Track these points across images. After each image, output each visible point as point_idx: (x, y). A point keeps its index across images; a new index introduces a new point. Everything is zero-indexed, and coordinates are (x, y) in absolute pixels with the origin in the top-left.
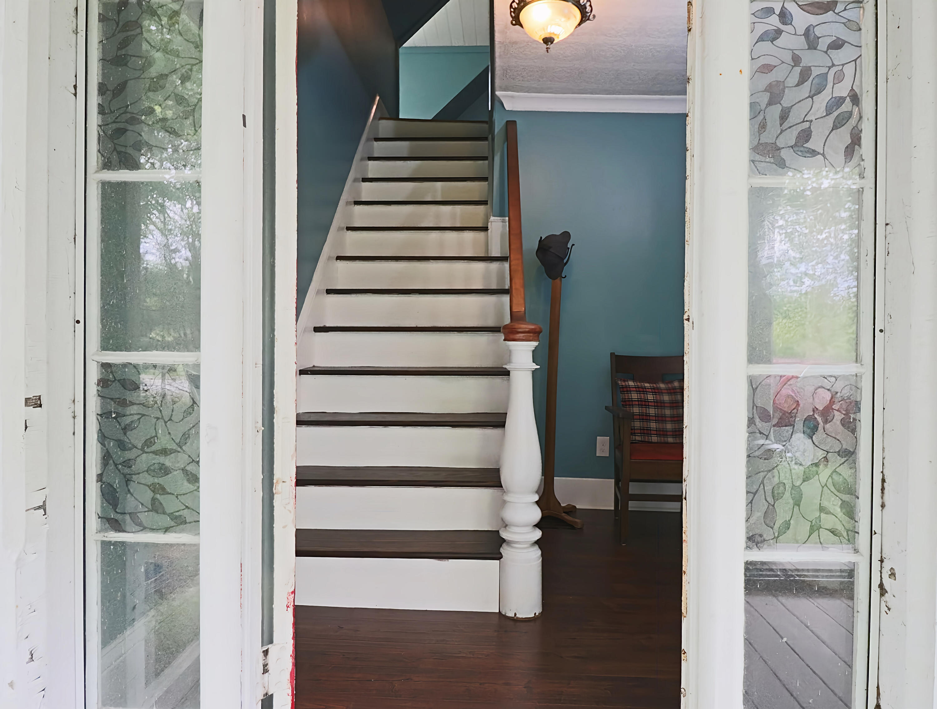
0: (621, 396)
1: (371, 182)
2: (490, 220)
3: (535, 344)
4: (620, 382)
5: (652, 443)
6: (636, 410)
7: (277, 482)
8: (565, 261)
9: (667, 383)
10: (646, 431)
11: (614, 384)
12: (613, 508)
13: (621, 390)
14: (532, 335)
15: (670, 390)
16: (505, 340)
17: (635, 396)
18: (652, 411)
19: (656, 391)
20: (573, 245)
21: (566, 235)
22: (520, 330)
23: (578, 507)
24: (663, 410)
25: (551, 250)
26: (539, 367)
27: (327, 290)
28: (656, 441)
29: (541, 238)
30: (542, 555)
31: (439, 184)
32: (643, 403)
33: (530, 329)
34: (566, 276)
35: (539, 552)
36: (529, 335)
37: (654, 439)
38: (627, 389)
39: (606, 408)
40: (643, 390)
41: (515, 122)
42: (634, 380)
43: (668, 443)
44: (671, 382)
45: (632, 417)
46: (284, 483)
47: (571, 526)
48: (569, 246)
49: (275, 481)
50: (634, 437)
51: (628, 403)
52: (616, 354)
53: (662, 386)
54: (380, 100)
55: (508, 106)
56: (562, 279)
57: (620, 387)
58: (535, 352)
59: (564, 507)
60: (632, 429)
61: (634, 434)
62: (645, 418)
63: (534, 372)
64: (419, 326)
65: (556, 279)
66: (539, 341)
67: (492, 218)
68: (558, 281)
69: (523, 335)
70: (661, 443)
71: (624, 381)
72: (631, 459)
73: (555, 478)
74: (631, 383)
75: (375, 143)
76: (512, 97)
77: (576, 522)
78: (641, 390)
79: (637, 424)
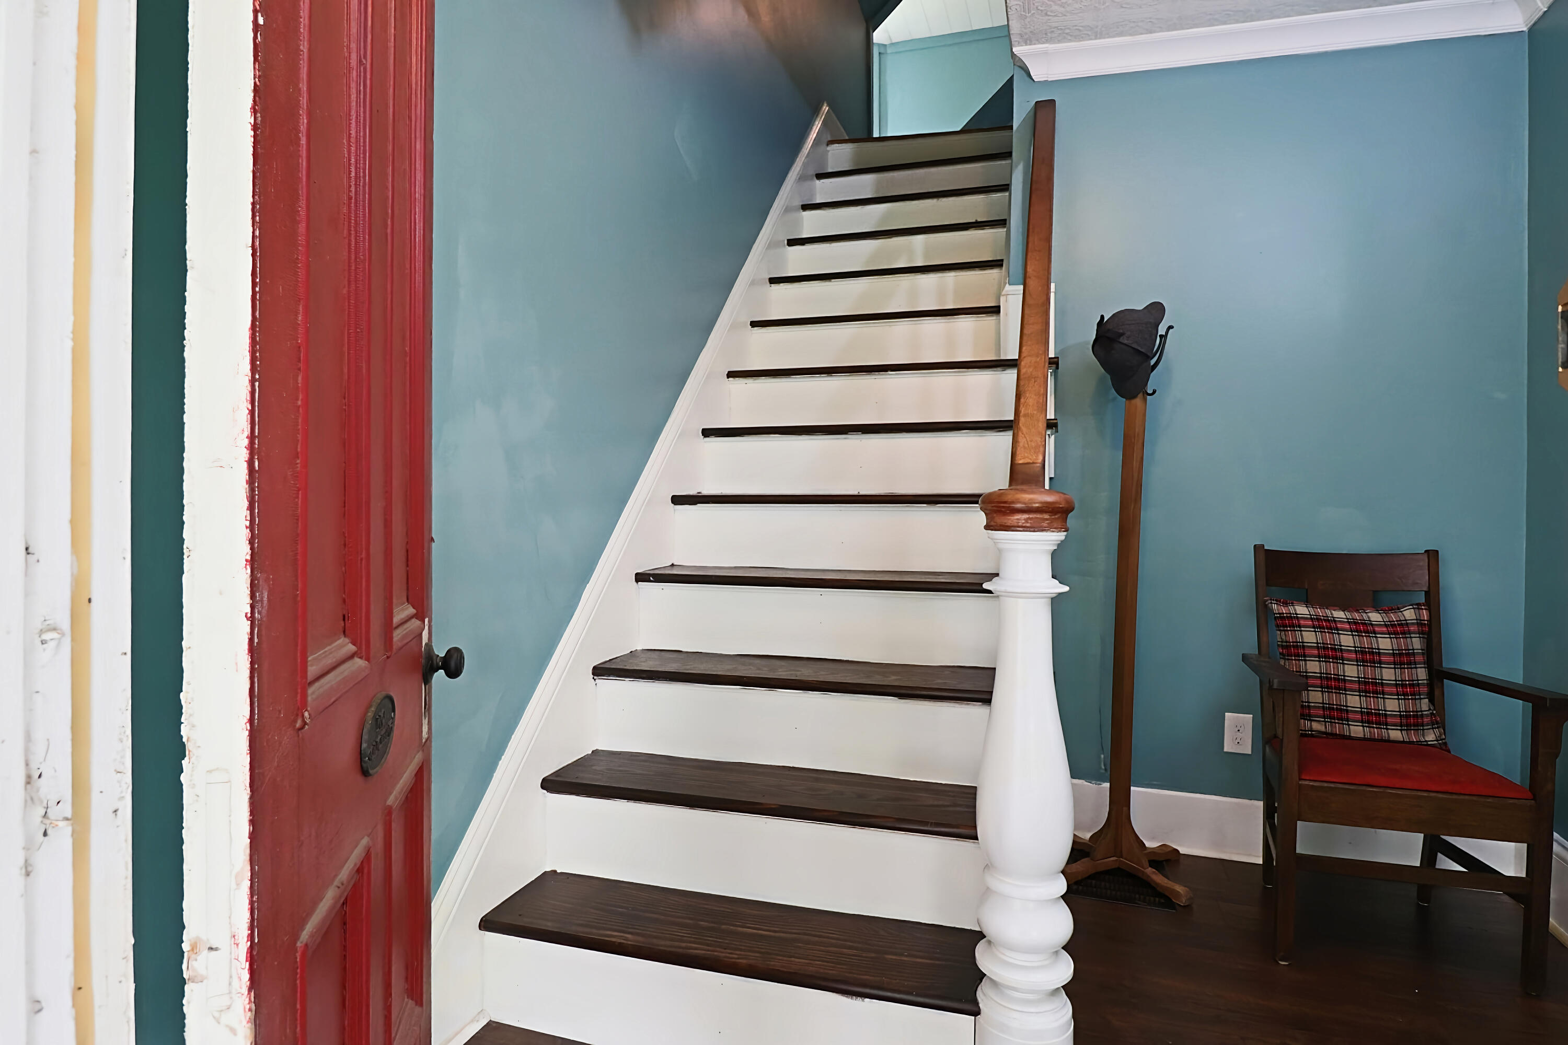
0: (1279, 636)
1: (803, 244)
2: (1003, 293)
3: (1060, 536)
4: (1275, 607)
5: (1350, 738)
6: (1313, 667)
7: (193, 950)
8: (1153, 362)
9: (1385, 611)
10: (1340, 714)
11: (1262, 611)
12: (1260, 861)
13: (1279, 622)
14: (1046, 516)
15: (1393, 626)
16: (987, 527)
17: (1310, 637)
18: (1351, 671)
19: (1362, 628)
20: (1171, 327)
21: (1157, 310)
22: (1019, 506)
23: (1183, 850)
24: (1378, 671)
25: (1123, 340)
26: (1066, 589)
27: (703, 430)
28: (1361, 735)
29: (1102, 317)
30: (1075, 1016)
31: (919, 239)
32: (1331, 653)
33: (1041, 503)
34: (1154, 392)
35: (1069, 1009)
36: (1039, 516)
37: (1357, 730)
38: (1291, 622)
39: (1245, 658)
40: (1329, 626)
41: (1053, 102)
42: (1307, 602)
43: (1389, 741)
44: (1397, 609)
45: (1304, 682)
46: (213, 953)
47: (1165, 900)
48: (1162, 330)
49: (185, 947)
50: (1308, 723)
51: (1297, 651)
52: (1266, 548)
53: (1375, 617)
54: (831, 111)
55: (1038, 74)
56: (1148, 397)
57: (1276, 618)
58: (1056, 556)
59: (1153, 851)
60: (1302, 706)
61: (1309, 717)
62: (1335, 684)
63: (1056, 602)
64: (862, 493)
65: (1135, 397)
66: (1066, 531)
67: (1008, 288)
68: (1138, 401)
69: (1026, 516)
70: (1372, 740)
71: (1286, 604)
72: (1300, 779)
73: (1132, 788)
74: (1302, 610)
75: (817, 182)
76: (1045, 53)
77: (1174, 890)
78: (1324, 625)
79: (1316, 697)
